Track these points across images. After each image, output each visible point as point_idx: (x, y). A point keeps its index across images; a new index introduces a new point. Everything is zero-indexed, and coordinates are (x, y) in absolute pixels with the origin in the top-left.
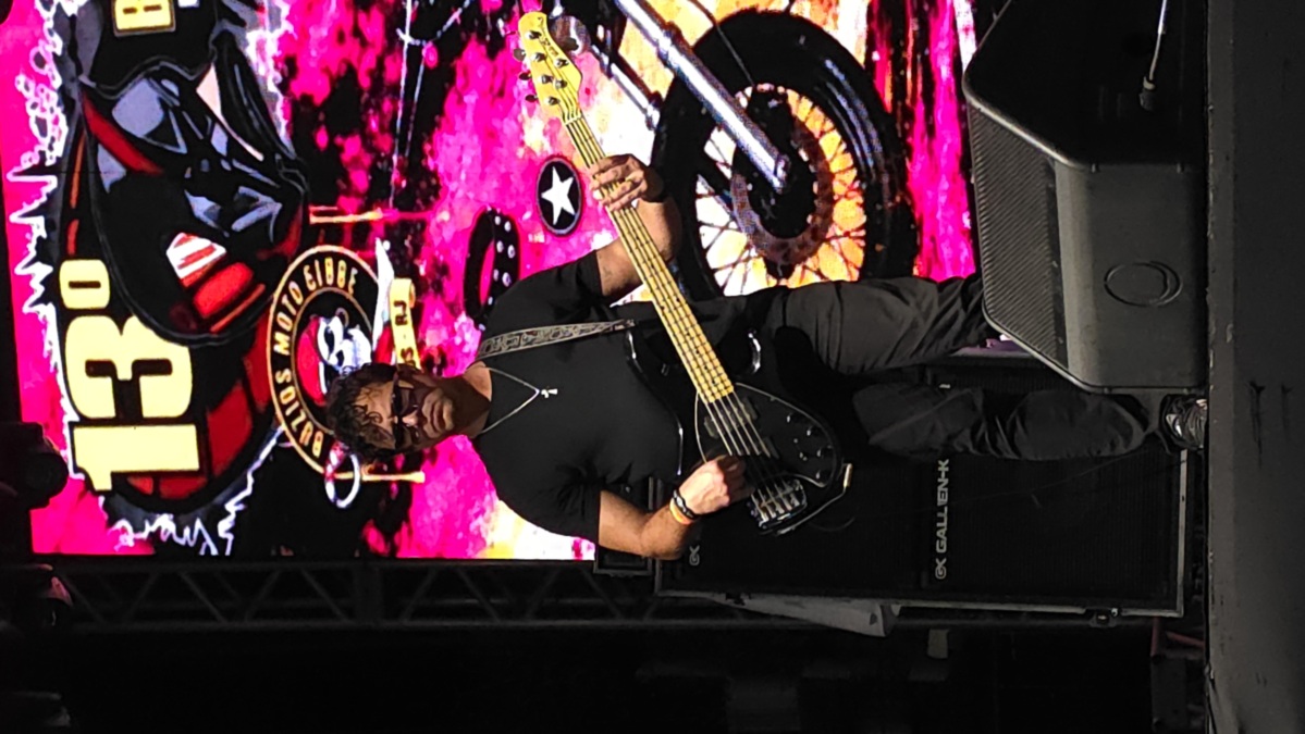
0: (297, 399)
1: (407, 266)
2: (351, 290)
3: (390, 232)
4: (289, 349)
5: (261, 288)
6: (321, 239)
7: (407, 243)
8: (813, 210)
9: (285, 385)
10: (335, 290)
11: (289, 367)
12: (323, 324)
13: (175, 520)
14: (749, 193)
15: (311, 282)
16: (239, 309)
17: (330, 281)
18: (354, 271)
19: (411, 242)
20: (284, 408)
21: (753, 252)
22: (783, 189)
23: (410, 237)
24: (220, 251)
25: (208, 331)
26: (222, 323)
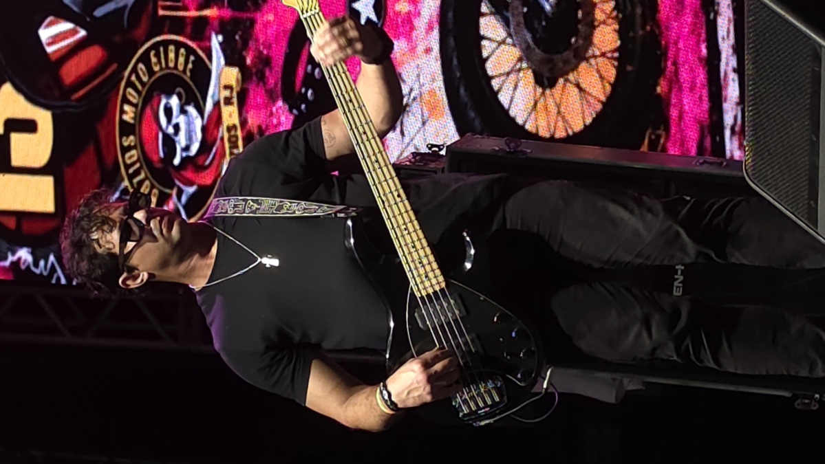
0: (138, 160)
1: (237, 57)
2: (188, 73)
3: (224, 27)
4: (134, 118)
5: (115, 66)
6: (166, 29)
7: (237, 37)
8: (576, 33)
9: (129, 148)
10: (175, 72)
11: (134, 134)
12: (164, 101)
13: (32, 253)
14: (525, 15)
15: (156, 64)
16: (96, 82)
17: (171, 65)
18: (192, 58)
19: (240, 37)
20: (127, 167)
21: (524, 65)
22: (553, 14)
23: (240, 33)
24: (82, 33)
25: (69, 98)
26: (81, 93)
